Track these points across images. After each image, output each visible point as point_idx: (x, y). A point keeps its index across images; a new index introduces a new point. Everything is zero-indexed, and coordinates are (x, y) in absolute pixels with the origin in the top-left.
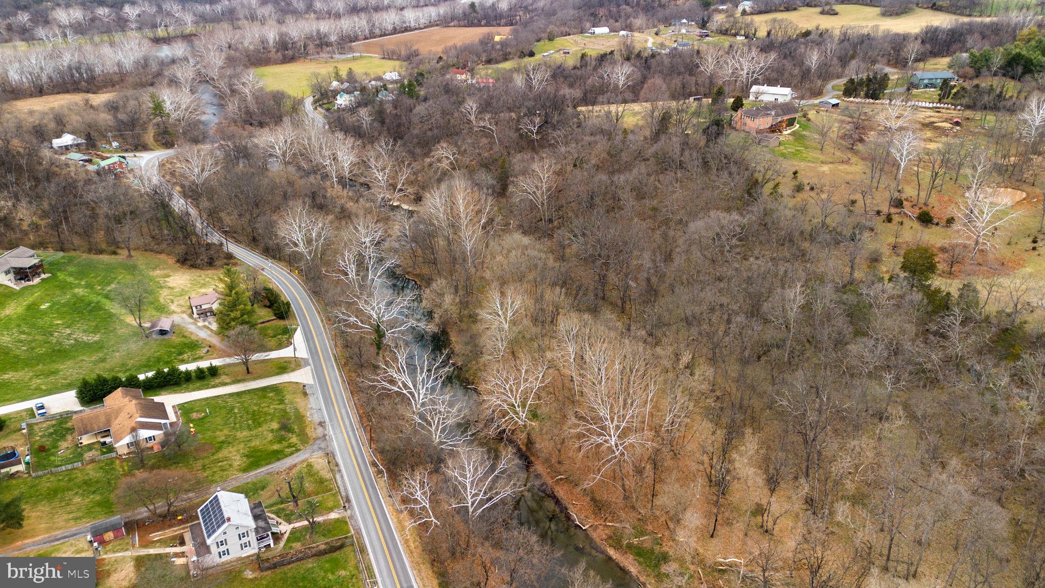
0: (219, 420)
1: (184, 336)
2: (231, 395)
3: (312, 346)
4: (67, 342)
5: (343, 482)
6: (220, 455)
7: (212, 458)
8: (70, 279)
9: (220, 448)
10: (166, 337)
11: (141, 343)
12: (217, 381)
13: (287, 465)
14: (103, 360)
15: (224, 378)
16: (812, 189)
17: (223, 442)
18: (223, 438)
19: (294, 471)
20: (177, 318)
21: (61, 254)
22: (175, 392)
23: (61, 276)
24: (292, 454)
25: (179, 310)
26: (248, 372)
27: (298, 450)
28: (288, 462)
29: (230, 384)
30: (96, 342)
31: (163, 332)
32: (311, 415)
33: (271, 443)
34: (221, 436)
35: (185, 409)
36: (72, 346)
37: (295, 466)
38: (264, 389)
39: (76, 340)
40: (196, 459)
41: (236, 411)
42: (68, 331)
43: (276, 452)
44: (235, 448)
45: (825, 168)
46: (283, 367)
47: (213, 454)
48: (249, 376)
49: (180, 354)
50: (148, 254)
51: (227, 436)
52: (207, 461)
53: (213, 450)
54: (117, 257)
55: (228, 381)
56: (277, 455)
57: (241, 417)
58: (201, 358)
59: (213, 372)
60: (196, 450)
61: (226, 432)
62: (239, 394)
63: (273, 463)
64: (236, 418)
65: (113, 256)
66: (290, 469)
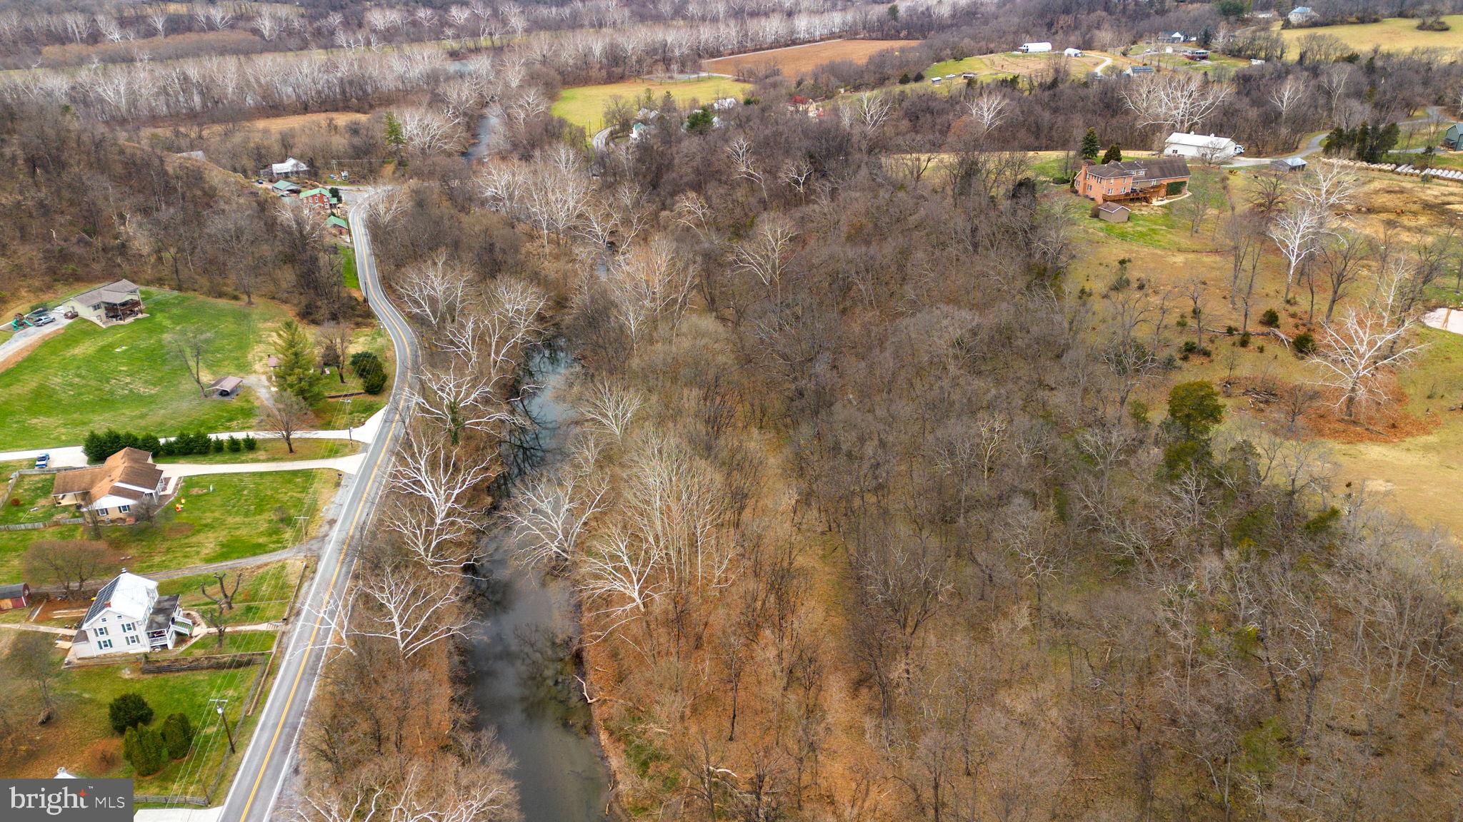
0: (218, 500)
1: (247, 401)
2: (254, 474)
3: (385, 430)
4: (121, 392)
5: (307, 593)
6: (194, 540)
7: (183, 541)
8: (167, 323)
9: (199, 532)
10: (226, 399)
11: (194, 403)
12: (251, 456)
13: (259, 563)
14: (143, 416)
15: (261, 454)
16: (1141, 287)
17: (206, 526)
18: (209, 521)
19: (261, 571)
20: (250, 380)
21: (176, 293)
22: (196, 462)
23: (159, 317)
24: (274, 550)
25: (261, 370)
26: (291, 451)
27: (285, 548)
28: (263, 559)
29: (263, 461)
30: (151, 396)
31: (224, 393)
32: (328, 510)
33: (262, 534)
34: (208, 518)
35: (189, 482)
36: (124, 397)
37: (266, 565)
38: (295, 473)
39: (131, 391)
40: (164, 540)
41: (245, 492)
42: (128, 380)
43: (260, 546)
44: (215, 534)
45: (1180, 259)
46: (335, 450)
47: (187, 537)
48: (290, 455)
49: (231, 420)
50: (273, 303)
51: (215, 520)
52: (175, 544)
53: (189, 533)
54: (237, 302)
55: (261, 458)
56: (257, 549)
57: (246, 500)
58: (250, 428)
59: (251, 445)
60: (171, 529)
61: (217, 514)
62: (262, 474)
63: (242, 557)
64: (240, 499)
65: (233, 302)
66: (259, 567)
